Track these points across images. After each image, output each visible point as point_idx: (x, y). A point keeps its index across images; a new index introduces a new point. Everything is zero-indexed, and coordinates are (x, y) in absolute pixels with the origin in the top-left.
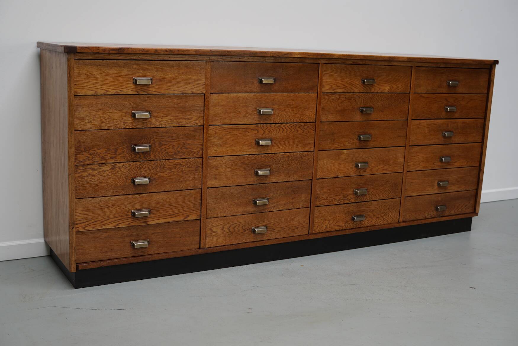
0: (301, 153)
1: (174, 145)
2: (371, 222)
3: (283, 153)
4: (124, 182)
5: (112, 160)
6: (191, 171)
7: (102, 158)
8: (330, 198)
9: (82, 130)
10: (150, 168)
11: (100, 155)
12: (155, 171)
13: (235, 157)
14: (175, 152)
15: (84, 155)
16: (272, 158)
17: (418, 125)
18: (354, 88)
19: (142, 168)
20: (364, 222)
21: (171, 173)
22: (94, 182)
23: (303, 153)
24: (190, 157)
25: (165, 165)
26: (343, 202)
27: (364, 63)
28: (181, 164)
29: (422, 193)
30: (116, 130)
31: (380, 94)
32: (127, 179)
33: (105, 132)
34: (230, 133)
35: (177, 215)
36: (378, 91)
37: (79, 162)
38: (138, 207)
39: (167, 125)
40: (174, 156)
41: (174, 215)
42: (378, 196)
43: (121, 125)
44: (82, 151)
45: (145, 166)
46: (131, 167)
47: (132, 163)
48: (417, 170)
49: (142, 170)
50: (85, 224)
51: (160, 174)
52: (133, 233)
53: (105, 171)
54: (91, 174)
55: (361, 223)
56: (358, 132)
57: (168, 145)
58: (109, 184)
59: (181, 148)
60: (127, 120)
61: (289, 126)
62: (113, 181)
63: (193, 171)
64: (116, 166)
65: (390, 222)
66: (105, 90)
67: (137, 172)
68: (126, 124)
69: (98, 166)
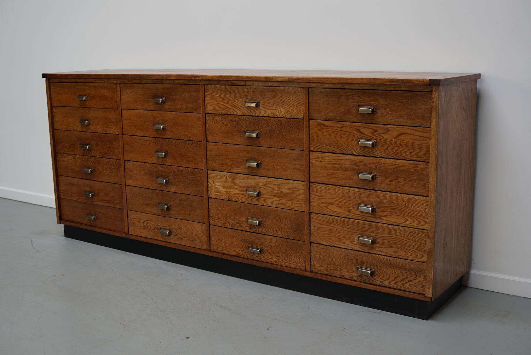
0: (192, 169)
1: (104, 148)
2: (271, 258)
3: (177, 167)
5: (73, 152)
6: (115, 169)
7: (68, 150)
8: (223, 220)
9: (58, 129)
10: (92, 162)
12: (95, 165)
14: (105, 153)
15: (60, 146)
16: (169, 169)
17: (319, 158)
18: (236, 110)
20: (262, 257)
21: (104, 168)
22: (66, 166)
23: (194, 169)
24: (113, 158)
25: (100, 162)
26: (237, 228)
27: (243, 83)
28: (109, 162)
29: (335, 244)
30: (73, 131)
31: (266, 118)
32: (81, 167)
33: (68, 132)
34: (137, 142)
36: (264, 114)
37: (58, 151)
38: (88, 189)
39: (99, 131)
41: (108, 201)
42: (276, 232)
43: (75, 128)
44: (58, 143)
45: (90, 160)
46: (83, 159)
47: (83, 156)
48: (324, 213)
49: (88, 162)
50: (64, 193)
51: (98, 167)
52: (87, 207)
53: (70, 159)
54: (64, 160)
55: (259, 256)
56: (246, 157)
57: (101, 147)
59: (108, 150)
60: (78, 125)
62: (74, 167)
64: (75, 157)
65: (294, 266)
67: (86, 164)
68: (78, 128)
69: (67, 155)
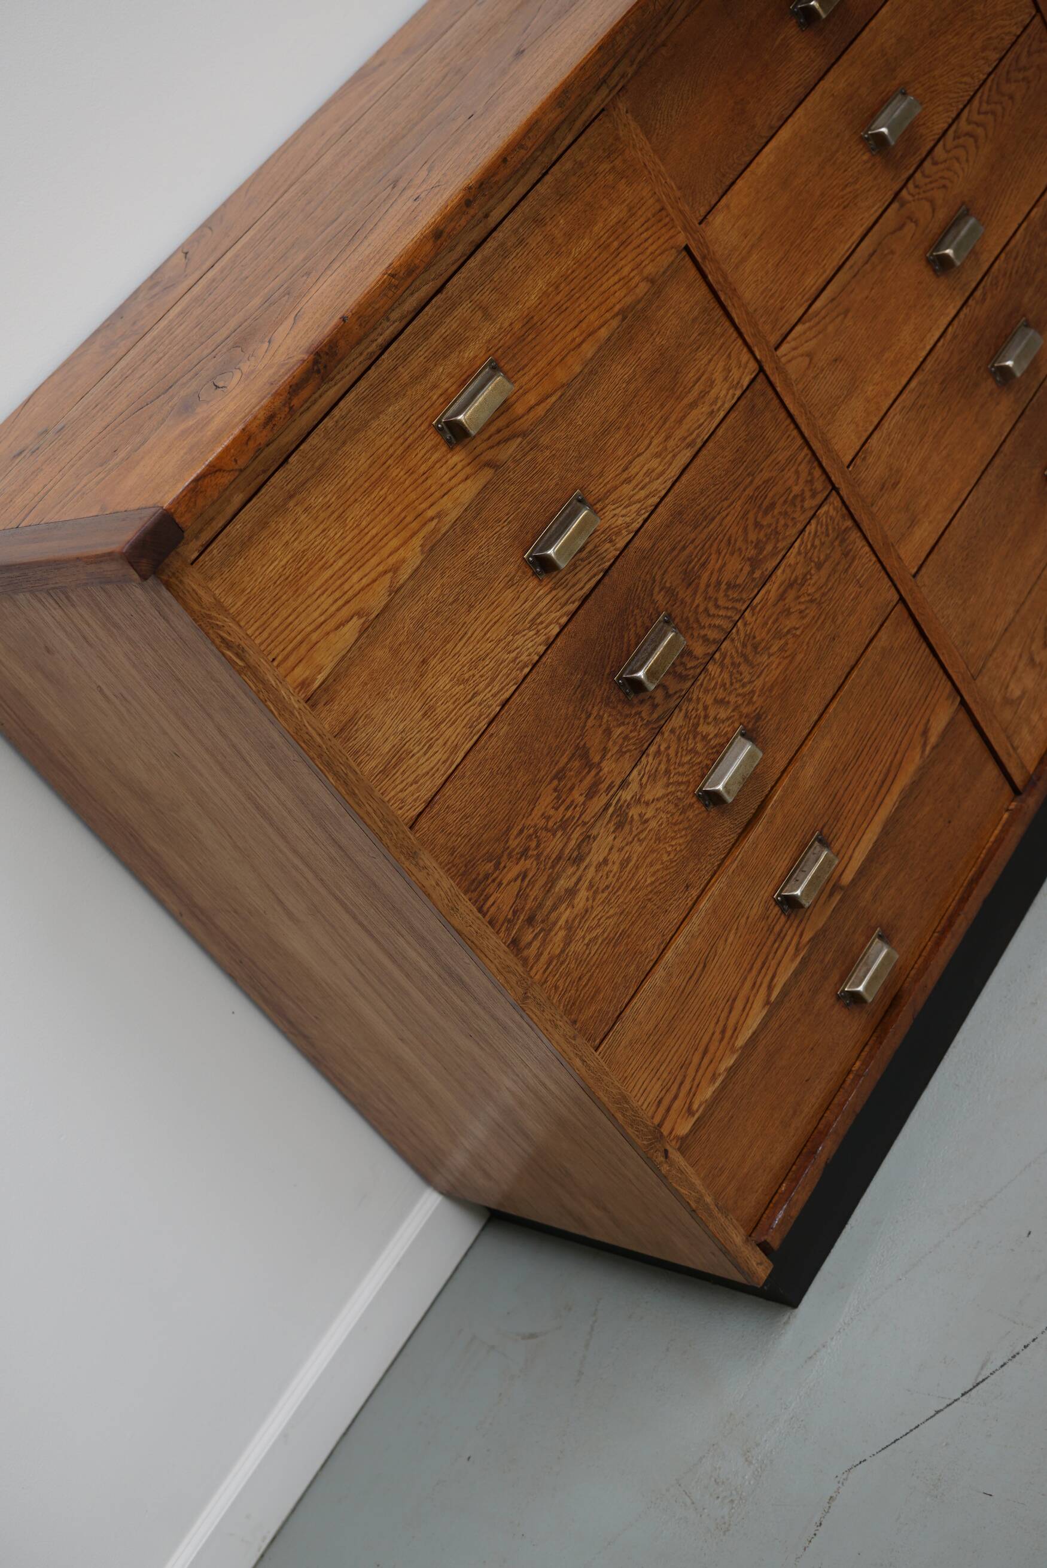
1: (730, 537)
3: (1025, 225)
4: (684, 829)
5: (595, 799)
6: (834, 571)
7: (564, 825)
9: (430, 803)
10: (720, 697)
11: (550, 824)
12: (741, 691)
13: (913, 384)
14: (749, 559)
15: (505, 882)
16: (1005, 274)
19: (698, 724)
21: (786, 644)
22: (604, 932)
24: (800, 526)
25: (754, 637)
28: (792, 579)
30: (528, 680)
32: (684, 812)
33: (502, 729)
34: (846, 312)
35: (896, 762)
37: (509, 921)
38: (781, 866)
39: (660, 486)
40: (757, 574)
41: (889, 771)
43: (530, 645)
44: (487, 877)
45: (700, 706)
46: (668, 755)
47: (658, 738)
49: (703, 729)
50: (682, 1095)
51: (759, 683)
52: (822, 961)
53: (605, 861)
54: (574, 920)
57: (714, 556)
58: (649, 889)
59: (757, 525)
60: (532, 607)
61: (980, 103)
62: (651, 865)
63: (840, 568)
64: (621, 806)
66: (385, 572)
67: (697, 753)
68: (542, 623)
69: (574, 868)
